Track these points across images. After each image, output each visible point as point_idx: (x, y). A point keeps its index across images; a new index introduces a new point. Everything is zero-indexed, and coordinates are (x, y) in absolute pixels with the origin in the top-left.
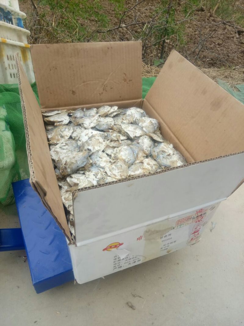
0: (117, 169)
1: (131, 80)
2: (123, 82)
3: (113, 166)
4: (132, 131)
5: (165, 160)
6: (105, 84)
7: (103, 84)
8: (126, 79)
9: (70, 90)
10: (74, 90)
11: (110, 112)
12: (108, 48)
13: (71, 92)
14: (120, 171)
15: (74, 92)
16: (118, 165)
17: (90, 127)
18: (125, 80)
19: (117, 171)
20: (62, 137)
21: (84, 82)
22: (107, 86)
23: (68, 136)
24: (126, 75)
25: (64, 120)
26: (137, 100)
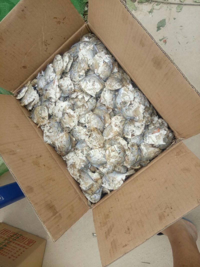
0: (94, 140)
1: (65, 18)
2: (58, 25)
3: (91, 139)
4: (92, 89)
5: (128, 112)
6: (44, 40)
7: (42, 42)
8: (59, 21)
9: (21, 68)
10: (23, 65)
11: (64, 68)
12: (23, 11)
13: (23, 68)
14: (97, 141)
15: (24, 67)
16: (94, 136)
17: (57, 99)
18: (59, 23)
19: (95, 142)
20: (43, 118)
21: (26, 54)
22: (47, 41)
23: (47, 117)
24: (56, 18)
25: (35, 98)
26: (82, 28)
